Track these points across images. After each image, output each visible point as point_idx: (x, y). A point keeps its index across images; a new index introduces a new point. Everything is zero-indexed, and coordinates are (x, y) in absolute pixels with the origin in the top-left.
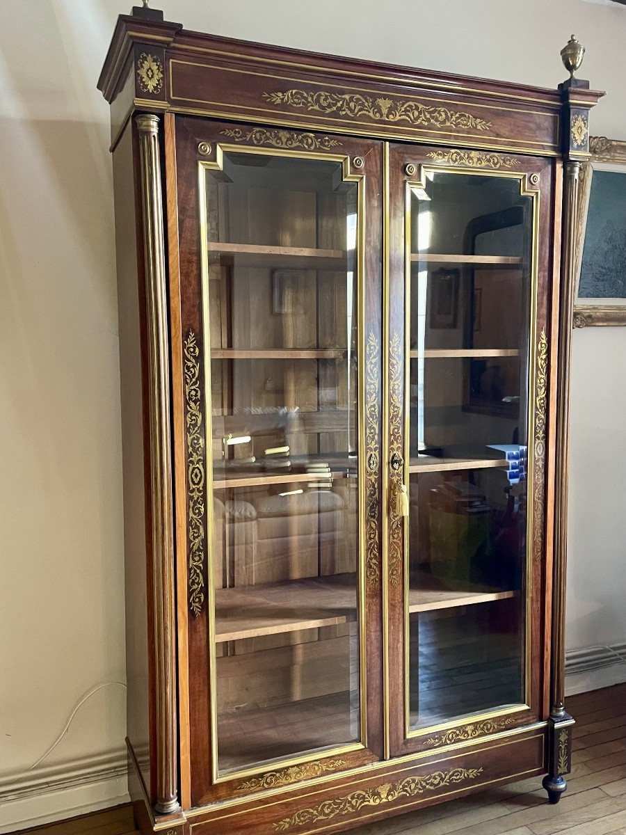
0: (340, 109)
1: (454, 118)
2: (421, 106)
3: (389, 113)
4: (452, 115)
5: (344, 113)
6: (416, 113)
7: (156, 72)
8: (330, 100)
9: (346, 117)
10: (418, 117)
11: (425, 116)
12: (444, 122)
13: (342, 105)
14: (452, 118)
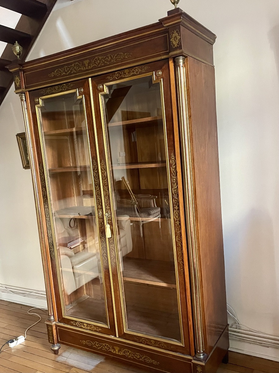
0: (71, 71)
1: (114, 57)
2: (100, 58)
3: (89, 65)
4: (113, 56)
5: (73, 72)
6: (99, 61)
7: (18, 80)
8: (68, 69)
9: (74, 73)
10: (100, 63)
11: (102, 61)
12: (111, 60)
13: (72, 69)
14: (113, 57)
